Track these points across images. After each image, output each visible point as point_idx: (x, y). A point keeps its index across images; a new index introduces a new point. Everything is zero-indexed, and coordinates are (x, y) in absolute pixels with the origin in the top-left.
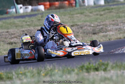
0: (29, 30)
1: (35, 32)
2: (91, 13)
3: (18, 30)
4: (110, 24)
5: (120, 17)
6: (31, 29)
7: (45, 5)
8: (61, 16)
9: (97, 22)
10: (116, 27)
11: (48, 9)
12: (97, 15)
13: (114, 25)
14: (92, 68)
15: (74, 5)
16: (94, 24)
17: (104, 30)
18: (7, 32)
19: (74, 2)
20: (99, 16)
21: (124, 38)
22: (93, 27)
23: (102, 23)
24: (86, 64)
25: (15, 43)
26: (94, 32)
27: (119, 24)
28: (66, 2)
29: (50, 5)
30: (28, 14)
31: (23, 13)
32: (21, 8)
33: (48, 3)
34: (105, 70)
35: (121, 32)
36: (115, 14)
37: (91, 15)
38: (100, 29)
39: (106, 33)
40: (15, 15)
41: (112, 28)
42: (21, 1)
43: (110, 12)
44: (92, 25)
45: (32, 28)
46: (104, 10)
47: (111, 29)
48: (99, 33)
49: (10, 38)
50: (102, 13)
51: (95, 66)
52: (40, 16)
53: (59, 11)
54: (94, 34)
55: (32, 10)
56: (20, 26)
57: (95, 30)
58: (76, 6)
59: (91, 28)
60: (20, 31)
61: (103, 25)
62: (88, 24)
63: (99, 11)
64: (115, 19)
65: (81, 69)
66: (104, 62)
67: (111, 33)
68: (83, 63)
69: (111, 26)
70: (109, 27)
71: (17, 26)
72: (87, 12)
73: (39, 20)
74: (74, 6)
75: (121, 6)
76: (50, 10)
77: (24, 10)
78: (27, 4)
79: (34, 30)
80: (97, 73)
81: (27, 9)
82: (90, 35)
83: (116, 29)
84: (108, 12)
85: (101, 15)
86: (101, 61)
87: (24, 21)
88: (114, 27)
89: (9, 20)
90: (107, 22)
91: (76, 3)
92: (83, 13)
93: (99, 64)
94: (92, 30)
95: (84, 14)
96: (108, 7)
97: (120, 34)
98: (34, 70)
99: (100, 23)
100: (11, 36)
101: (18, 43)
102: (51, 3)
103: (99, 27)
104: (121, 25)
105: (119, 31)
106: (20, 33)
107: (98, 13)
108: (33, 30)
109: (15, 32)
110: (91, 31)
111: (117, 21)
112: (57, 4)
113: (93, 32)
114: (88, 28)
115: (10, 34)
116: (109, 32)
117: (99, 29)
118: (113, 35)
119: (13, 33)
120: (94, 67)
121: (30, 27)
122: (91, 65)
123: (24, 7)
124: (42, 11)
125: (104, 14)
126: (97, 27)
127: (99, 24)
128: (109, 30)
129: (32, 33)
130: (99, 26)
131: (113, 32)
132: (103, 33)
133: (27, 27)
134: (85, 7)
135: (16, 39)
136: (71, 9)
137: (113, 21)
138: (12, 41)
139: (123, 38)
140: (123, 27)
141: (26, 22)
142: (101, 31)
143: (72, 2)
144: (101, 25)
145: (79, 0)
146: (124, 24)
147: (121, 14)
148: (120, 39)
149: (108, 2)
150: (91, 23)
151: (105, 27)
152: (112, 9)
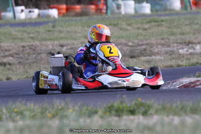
0: (32, 45)
1: (41, 50)
2: (129, 25)
3: (15, 44)
4: (158, 44)
5: (173, 34)
6: (36, 44)
7: (59, 9)
8: (83, 27)
9: (137, 39)
10: (167, 49)
11: (64, 15)
12: (138, 28)
13: (162, 45)
14: (125, 109)
15: (104, 11)
16: (132, 42)
17: (148, 52)
19: (105, 7)
20: (141, 31)
21: (178, 66)
22: (131, 46)
23: (145, 42)
24: (117, 103)
25: (10, 64)
26: (133, 55)
27: (172, 45)
28: (93, 7)
29: (67, 9)
30: (33, 21)
31: (25, 19)
32: (22, 11)
33: (64, 6)
34: (145, 113)
35: (174, 56)
36: (165, 29)
37: (128, 28)
38: (142, 51)
39: (151, 58)
40: (13, 21)
41: (160, 49)
43: (159, 26)
44: (130, 44)
45: (38, 43)
46: (150, 22)
47: (159, 52)
48: (139, 56)
49: (2, 57)
50: (146, 26)
51: (130, 107)
52: (51, 24)
53: (80, 20)
54: (132, 57)
55: (39, 15)
56: (19, 39)
57: (134, 51)
58: (106, 13)
59: (128, 48)
60: (18, 47)
61: (147, 44)
62: (124, 41)
63: (142, 23)
64: (166, 36)
65: (108, 110)
66: (143, 101)
67: (158, 57)
68: (112, 102)
69: (159, 47)
70: (155, 48)
71: (14, 39)
72: (124, 23)
73: (49, 31)
74: (104, 13)
75: (176, 17)
76: (66, 16)
77: (26, 15)
78: (31, 6)
79: (40, 46)
80: (132, 117)
81: (32, 14)
82: (126, 59)
83: (166, 53)
84: (155, 26)
85: (145, 29)
86: (139, 100)
87: (25, 31)
88: (163, 49)
89: (3, 28)
90: (153, 41)
91: (107, 10)
92: (118, 24)
93: (136, 104)
94: (130, 51)
95: (119, 26)
96: (157, 18)
97: (171, 60)
98: (36, 107)
99: (142, 41)
100: (4, 53)
101: (14, 64)
102: (69, 6)
103: (140, 47)
104: (174, 47)
105: (170, 55)
106: (18, 50)
107: (139, 25)
108: (38, 46)
109: (10, 48)
110: (128, 52)
111: (169, 39)
112: (78, 8)
113: (130, 55)
114: (124, 48)
115: (2, 50)
116: (155, 55)
117: (139, 51)
118: (161, 60)
119: (7, 48)
120: (129, 109)
121: (34, 42)
122: (124, 105)
123: (28, 10)
124: (54, 17)
125: (150, 28)
126: (136, 47)
127: (140, 43)
128: (155, 52)
129: (37, 51)
130: (140, 45)
131: (161, 56)
132: (146, 57)
133: (29, 40)
134: (121, 16)
135: (11, 58)
136: (99, 17)
137: (163, 39)
138: (5, 60)
139: (175, 66)
140: (177, 49)
141: (29, 34)
142: (142, 54)
143: (101, 6)
144: (143, 45)
145: (112, 5)
146: (179, 45)
147: (175, 30)
148: (172, 68)
149: (157, 11)
150: (128, 41)
151: (149, 47)
152: (162, 21)
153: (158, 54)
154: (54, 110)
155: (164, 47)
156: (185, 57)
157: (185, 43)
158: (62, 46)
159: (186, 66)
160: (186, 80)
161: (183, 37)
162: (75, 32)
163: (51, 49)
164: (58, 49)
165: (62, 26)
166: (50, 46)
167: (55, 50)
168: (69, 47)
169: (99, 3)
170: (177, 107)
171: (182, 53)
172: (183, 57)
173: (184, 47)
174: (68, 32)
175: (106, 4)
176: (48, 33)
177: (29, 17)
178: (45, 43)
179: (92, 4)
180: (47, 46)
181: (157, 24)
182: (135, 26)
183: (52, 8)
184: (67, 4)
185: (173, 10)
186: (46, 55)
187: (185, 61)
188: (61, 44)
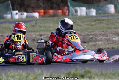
2: (82, 22)
4: (100, 35)
5: (109, 28)
7: (39, 13)
8: (54, 24)
9: (87, 31)
10: (106, 37)
11: (42, 16)
12: (88, 25)
13: (103, 35)
14: (78, 74)
15: (67, 14)
16: (84, 33)
17: (94, 39)
18: (2, 36)
19: (68, 12)
20: (90, 26)
22: (84, 36)
23: (92, 33)
24: (73, 71)
26: (85, 41)
27: (109, 35)
28: (60, 11)
29: (45, 13)
30: (23, 20)
31: (19, 19)
32: (17, 14)
33: (43, 11)
34: (90, 77)
35: (110, 42)
36: (105, 25)
37: (82, 24)
38: (90, 39)
39: (96, 43)
40: (11, 20)
41: (101, 38)
42: (17, 8)
43: (101, 23)
44: (83, 34)
46: (95, 21)
47: (101, 39)
48: (88, 42)
50: (93, 23)
51: (81, 73)
52: (34, 22)
53: (53, 19)
54: (84, 43)
55: (27, 16)
57: (85, 39)
58: (69, 15)
59: (82, 37)
61: (93, 34)
62: (79, 33)
63: (90, 22)
64: (105, 30)
65: (68, 75)
66: (90, 70)
67: (100, 43)
68: (70, 70)
69: (101, 36)
70: (98, 37)
72: (79, 21)
73: (33, 26)
76: (44, 17)
77: (19, 17)
78: (22, 11)
79: (27, 35)
81: (23, 15)
83: (105, 40)
84: (98, 23)
85: (92, 25)
86: (87, 69)
88: (103, 37)
89: (5, 25)
90: (97, 32)
91: (69, 13)
93: (85, 72)
94: (83, 39)
95: (76, 23)
96: (99, 18)
97: (108, 44)
98: (23, 73)
99: (90, 32)
103: (89, 36)
104: (110, 36)
105: (107, 41)
107: (89, 23)
111: (107, 32)
112: (51, 12)
113: (83, 41)
115: (4, 38)
116: (98, 41)
117: (89, 39)
118: (102, 45)
122: (78, 72)
123: (20, 13)
124: (36, 18)
125: (95, 25)
126: (87, 36)
127: (89, 34)
128: (98, 40)
130: (89, 35)
131: (102, 42)
132: (93, 43)
134: (78, 17)
137: (103, 31)
139: (111, 48)
140: (112, 38)
142: (90, 40)
143: (65, 11)
144: (91, 35)
145: (72, 10)
146: (113, 35)
147: (110, 26)
148: (109, 49)
149: (100, 14)
150: (82, 33)
151: (94, 36)
152: (103, 20)
153: (100, 40)
154: (35, 75)
155: (104, 37)
156: (117, 42)
157: (117, 34)
158: (41, 35)
159: (117, 48)
160: (117, 57)
161: (116, 30)
162: (49, 27)
163: (34, 38)
164: (38, 37)
165: (41, 23)
166: (34, 36)
167: (36, 38)
168: (45, 36)
169: (64, 9)
170: (111, 73)
171: (115, 40)
172: (116, 42)
173: (116, 36)
174: (45, 27)
175: (68, 10)
176: (33, 27)
177: (21, 17)
178: (30, 33)
179: (60, 9)
180: (32, 36)
181: (100, 22)
182: (86, 23)
183: (35, 12)
184: (44, 10)
185: (110, 13)
186: (31, 41)
187: (116, 45)
188: (40, 34)
